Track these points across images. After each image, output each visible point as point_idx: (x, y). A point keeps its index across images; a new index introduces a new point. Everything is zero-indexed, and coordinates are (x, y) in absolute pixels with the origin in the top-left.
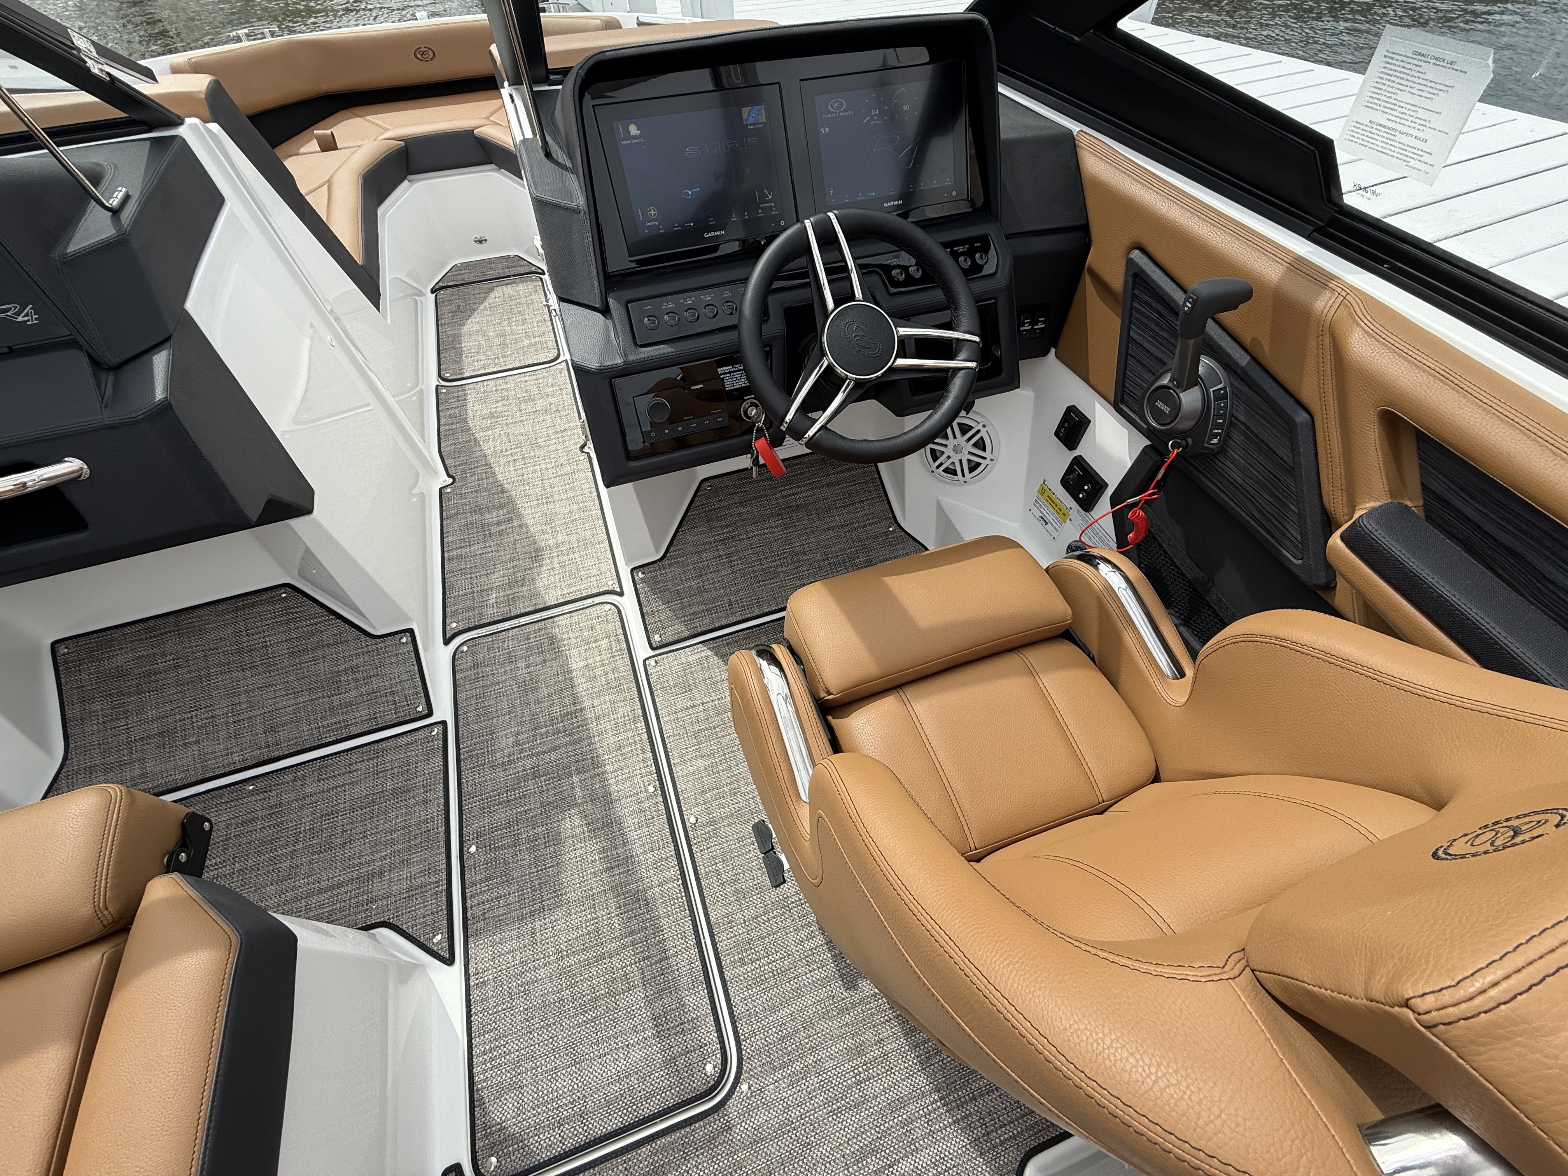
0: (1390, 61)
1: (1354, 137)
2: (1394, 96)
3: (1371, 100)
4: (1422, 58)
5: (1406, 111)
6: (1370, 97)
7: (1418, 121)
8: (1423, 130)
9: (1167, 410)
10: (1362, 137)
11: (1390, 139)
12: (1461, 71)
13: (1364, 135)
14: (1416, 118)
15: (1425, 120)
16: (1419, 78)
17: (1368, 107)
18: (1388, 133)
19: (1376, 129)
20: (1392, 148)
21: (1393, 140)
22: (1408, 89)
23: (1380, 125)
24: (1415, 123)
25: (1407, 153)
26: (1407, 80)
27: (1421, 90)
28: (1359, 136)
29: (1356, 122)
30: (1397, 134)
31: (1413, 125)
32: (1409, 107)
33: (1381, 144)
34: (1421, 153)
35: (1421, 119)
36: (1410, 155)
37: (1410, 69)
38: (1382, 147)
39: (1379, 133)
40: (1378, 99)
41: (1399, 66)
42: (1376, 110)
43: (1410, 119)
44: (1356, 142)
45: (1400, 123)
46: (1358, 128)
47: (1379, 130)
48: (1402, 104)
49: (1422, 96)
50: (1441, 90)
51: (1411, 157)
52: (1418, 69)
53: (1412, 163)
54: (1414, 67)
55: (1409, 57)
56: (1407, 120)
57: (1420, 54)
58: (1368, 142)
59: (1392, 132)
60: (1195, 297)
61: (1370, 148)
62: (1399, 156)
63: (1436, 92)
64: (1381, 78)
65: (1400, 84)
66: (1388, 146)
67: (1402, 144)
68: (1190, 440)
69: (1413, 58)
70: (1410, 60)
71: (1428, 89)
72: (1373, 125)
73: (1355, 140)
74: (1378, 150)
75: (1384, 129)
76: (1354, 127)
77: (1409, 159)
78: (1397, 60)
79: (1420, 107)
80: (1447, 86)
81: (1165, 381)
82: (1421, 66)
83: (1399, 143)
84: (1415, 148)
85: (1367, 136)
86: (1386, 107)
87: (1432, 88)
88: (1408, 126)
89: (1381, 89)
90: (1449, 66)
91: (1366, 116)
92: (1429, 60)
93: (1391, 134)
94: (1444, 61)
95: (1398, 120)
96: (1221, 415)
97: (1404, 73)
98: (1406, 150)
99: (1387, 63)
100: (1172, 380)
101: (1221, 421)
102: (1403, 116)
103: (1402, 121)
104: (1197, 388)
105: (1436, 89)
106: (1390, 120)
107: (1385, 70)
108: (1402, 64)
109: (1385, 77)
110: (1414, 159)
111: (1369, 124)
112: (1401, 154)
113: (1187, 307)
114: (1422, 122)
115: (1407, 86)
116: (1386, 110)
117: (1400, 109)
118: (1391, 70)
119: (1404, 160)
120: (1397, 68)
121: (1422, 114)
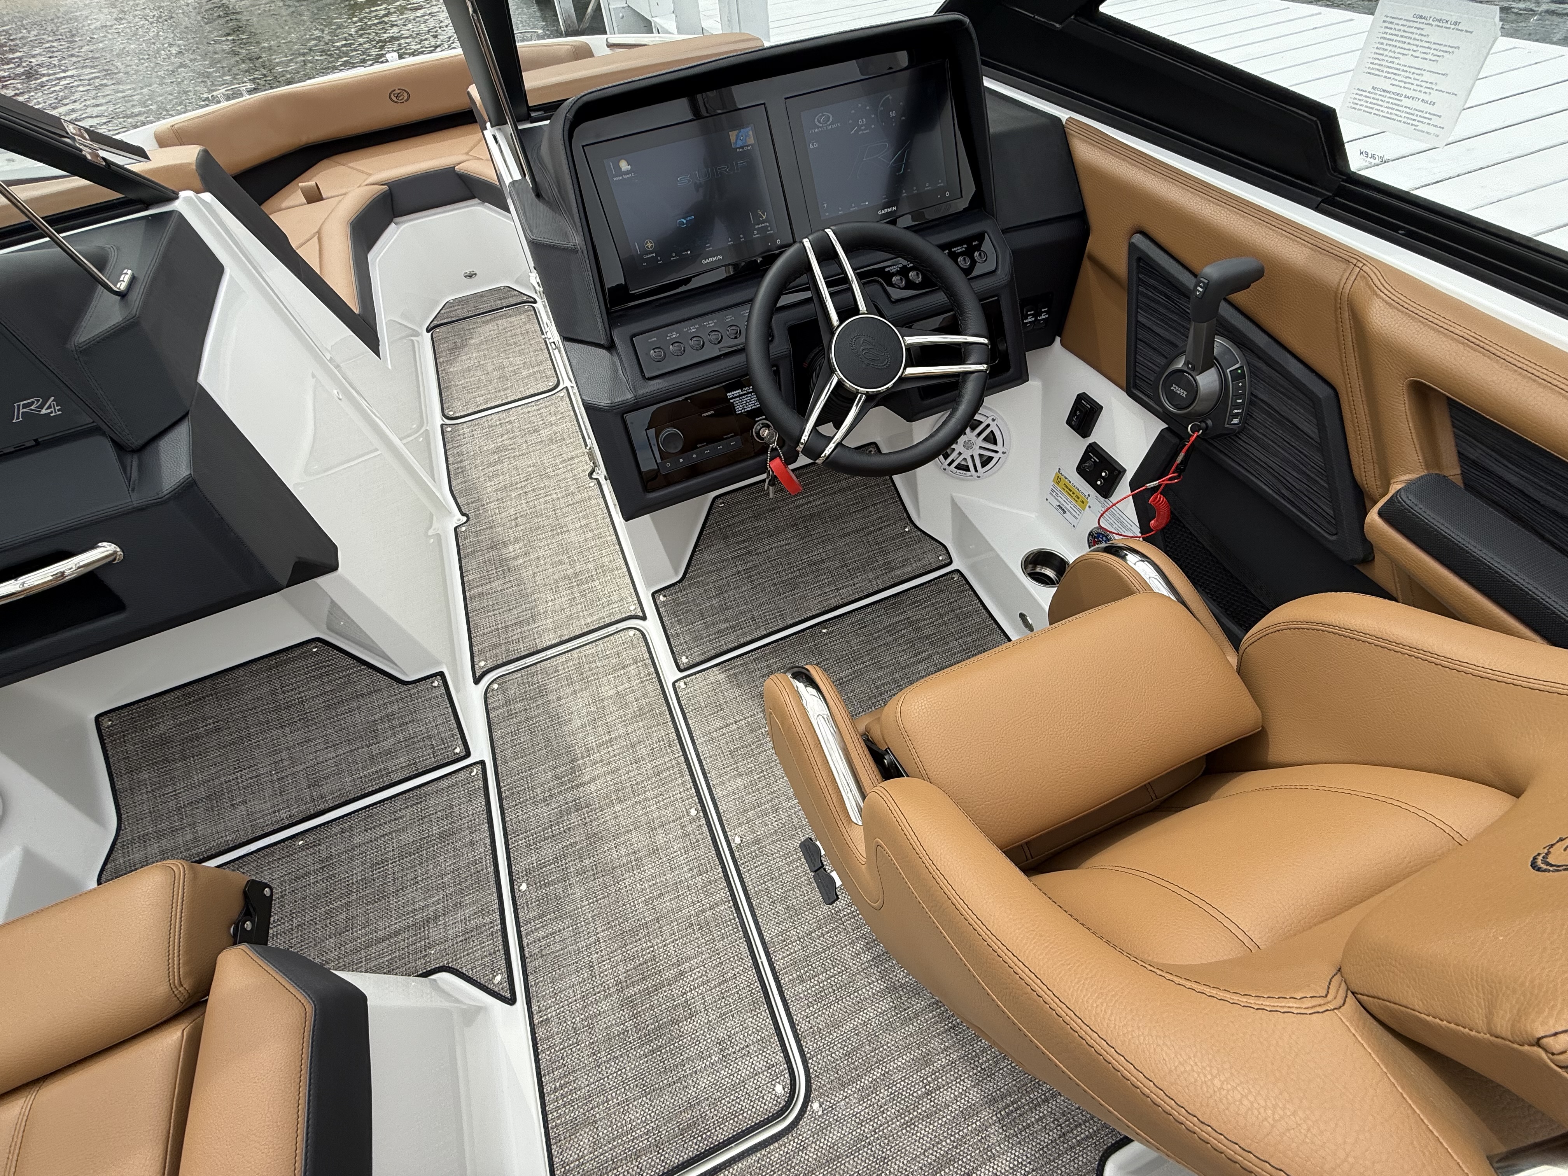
0: (1390, 26)
1: (1357, 104)
2: (1396, 61)
3: (1372, 66)
4: (1423, 21)
5: (1410, 75)
6: (1372, 63)
7: (1423, 84)
8: (1430, 93)
9: (1183, 393)
10: (1365, 104)
11: (1395, 104)
12: (1467, 31)
13: (1367, 102)
14: (1422, 81)
15: (1431, 83)
16: (1421, 41)
17: (1369, 73)
18: (1393, 98)
19: (1380, 95)
20: (1398, 113)
21: (1398, 105)
22: (1411, 53)
23: (1384, 91)
24: (1421, 86)
25: (1414, 117)
26: (1409, 43)
27: (1425, 53)
28: (1362, 103)
29: (1358, 89)
30: (1402, 98)
31: (1419, 88)
32: (1413, 70)
33: (1387, 110)
34: (1427, 116)
35: (1427, 82)
36: (1418, 118)
37: (1411, 33)
38: (1388, 112)
39: (1383, 99)
40: (1380, 65)
41: (1399, 30)
42: (1379, 75)
43: (1416, 82)
44: (1359, 110)
45: (1404, 88)
46: (1361, 95)
47: (1383, 96)
48: (1406, 69)
49: (1426, 59)
50: (1446, 52)
51: (1418, 121)
52: (1419, 32)
53: (1421, 127)
54: (1415, 31)
55: (1410, 21)
56: (1413, 84)
57: (1421, 17)
58: (1372, 108)
59: (1396, 97)
60: (1206, 281)
61: (1374, 114)
62: (1405, 120)
63: (1441, 54)
64: (1382, 44)
65: (1402, 48)
66: (1394, 112)
67: (1409, 108)
68: (1209, 422)
69: (1414, 22)
70: (1411, 24)
71: (1432, 51)
72: (1376, 92)
73: (1358, 107)
74: (1383, 116)
75: (1388, 95)
76: (1356, 94)
77: (1416, 123)
78: (1398, 24)
79: (1424, 70)
80: (1452, 47)
81: (1180, 364)
82: (1422, 29)
83: (1406, 107)
84: (1422, 112)
85: (1371, 103)
86: (1389, 73)
87: (1437, 50)
88: (1414, 90)
89: (1382, 55)
90: (1453, 26)
91: (1368, 83)
92: (1431, 22)
93: (1398, 100)
94: (1447, 22)
95: (1402, 84)
96: (1241, 394)
97: (1406, 37)
98: (1413, 115)
99: (1387, 27)
100: (1187, 363)
101: (1241, 401)
102: (1408, 80)
103: (1407, 85)
104: (1213, 371)
105: (1440, 50)
106: (1393, 85)
107: (1385, 35)
108: (1403, 28)
109: (1385, 42)
110: (1422, 122)
111: (1372, 91)
112: (1408, 118)
113: (1199, 291)
114: (1429, 85)
115: (1409, 50)
116: (1389, 75)
117: (1403, 73)
118: (1392, 34)
119: (1412, 125)
120: (1397, 33)
121: (1427, 76)
